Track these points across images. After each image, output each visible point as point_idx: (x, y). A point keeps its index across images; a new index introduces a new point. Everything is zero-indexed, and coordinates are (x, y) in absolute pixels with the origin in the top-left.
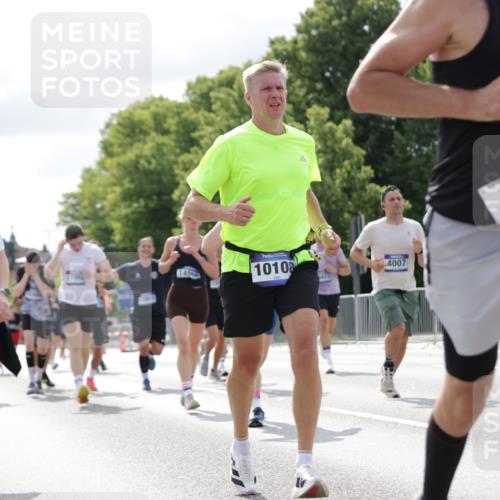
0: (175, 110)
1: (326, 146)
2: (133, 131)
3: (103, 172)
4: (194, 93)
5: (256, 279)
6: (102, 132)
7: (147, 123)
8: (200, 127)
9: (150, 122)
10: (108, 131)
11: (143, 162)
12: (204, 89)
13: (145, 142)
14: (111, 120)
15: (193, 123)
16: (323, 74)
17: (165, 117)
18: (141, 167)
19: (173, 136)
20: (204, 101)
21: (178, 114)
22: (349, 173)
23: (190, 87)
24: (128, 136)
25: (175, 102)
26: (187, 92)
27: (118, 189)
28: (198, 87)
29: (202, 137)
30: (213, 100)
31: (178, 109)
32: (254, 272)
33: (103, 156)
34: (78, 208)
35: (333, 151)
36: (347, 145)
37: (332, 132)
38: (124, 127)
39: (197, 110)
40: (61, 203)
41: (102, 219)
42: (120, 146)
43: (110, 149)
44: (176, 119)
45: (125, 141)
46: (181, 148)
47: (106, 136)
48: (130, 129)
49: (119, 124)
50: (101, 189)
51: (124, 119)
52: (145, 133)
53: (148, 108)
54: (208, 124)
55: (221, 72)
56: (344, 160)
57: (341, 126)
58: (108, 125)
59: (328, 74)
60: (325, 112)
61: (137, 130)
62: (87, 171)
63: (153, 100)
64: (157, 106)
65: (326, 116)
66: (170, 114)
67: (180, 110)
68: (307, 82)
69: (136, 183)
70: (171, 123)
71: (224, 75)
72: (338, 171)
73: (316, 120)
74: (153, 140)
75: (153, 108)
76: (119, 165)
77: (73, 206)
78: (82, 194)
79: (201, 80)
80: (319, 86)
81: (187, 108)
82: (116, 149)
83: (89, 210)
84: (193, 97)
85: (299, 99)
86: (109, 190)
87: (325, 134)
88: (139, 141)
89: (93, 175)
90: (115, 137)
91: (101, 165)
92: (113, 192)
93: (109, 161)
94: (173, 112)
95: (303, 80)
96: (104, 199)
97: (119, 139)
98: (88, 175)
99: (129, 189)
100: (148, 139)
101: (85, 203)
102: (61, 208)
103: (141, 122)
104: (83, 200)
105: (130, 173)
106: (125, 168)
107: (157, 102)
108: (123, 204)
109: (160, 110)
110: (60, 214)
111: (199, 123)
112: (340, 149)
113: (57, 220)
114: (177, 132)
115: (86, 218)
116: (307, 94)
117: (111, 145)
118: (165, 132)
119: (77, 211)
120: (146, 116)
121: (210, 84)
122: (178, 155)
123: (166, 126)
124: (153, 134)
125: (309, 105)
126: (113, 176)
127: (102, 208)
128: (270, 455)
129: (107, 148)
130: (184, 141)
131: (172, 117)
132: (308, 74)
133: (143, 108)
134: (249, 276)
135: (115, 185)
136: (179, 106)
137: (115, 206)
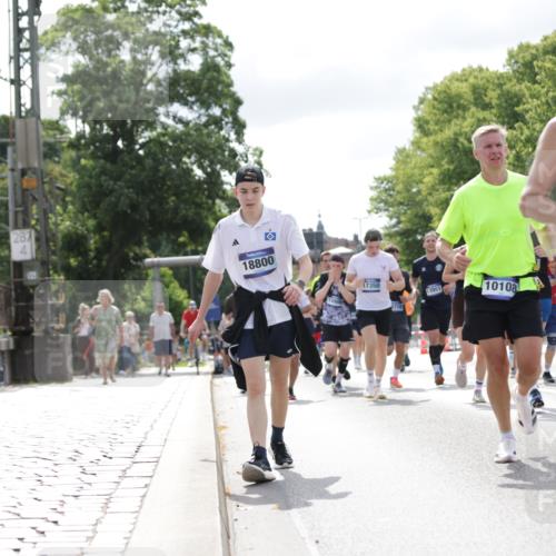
0: (496, 81)
2: (451, 106)
3: (419, 153)
4: (516, 62)
5: (485, 292)
6: (416, 108)
7: (466, 96)
8: (524, 100)
9: (469, 96)
10: (422, 106)
11: (462, 139)
12: (528, 57)
13: (464, 118)
14: (425, 94)
15: (516, 95)
17: (486, 89)
18: (460, 145)
19: (494, 111)
20: (528, 71)
21: (500, 86)
23: (511, 55)
24: (445, 111)
25: (496, 73)
26: (510, 60)
27: (435, 171)
28: (521, 55)
29: (527, 111)
30: (537, 70)
31: (500, 81)
32: (485, 287)
33: (417, 135)
34: (391, 192)
38: (441, 102)
39: (520, 81)
40: (372, 188)
41: (419, 204)
42: (436, 123)
43: (426, 127)
44: (498, 91)
45: (442, 119)
47: (420, 113)
49: (435, 99)
50: (417, 171)
51: (439, 93)
52: (465, 108)
53: (466, 80)
54: (533, 97)
55: (546, 38)
58: (422, 101)
61: (455, 105)
62: (401, 151)
63: (472, 71)
64: (476, 77)
66: (491, 86)
67: (502, 82)
69: (456, 163)
70: (492, 96)
71: (549, 41)
74: (473, 116)
75: (472, 80)
76: (436, 143)
77: (386, 190)
78: (396, 177)
79: (521, 48)
81: (510, 79)
82: (432, 127)
83: (405, 195)
84: (515, 67)
86: (425, 172)
88: (457, 117)
89: (408, 156)
90: (430, 113)
91: (416, 144)
92: (431, 173)
93: (425, 140)
94: (493, 83)
96: (421, 182)
97: (435, 114)
98: (402, 157)
99: (449, 170)
100: (467, 114)
101: (400, 187)
102: (374, 194)
103: (459, 96)
104: (397, 184)
105: (448, 152)
106: (443, 147)
107: (476, 73)
108: (441, 188)
109: (480, 83)
110: (372, 199)
111: (523, 95)
114: (499, 106)
115: (401, 204)
117: (427, 122)
118: (486, 107)
119: (391, 195)
120: (464, 88)
121: (534, 51)
123: (487, 100)
124: (473, 109)
126: (431, 156)
127: (419, 192)
129: (421, 125)
130: (507, 116)
131: (494, 90)
133: (461, 81)
134: (480, 289)
135: (432, 166)
136: (500, 77)
137: (433, 189)
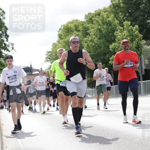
1: (130, 34)
2: (68, 31)
3: (59, 44)
4: (87, 18)
6: (58, 31)
7: (73, 28)
8: (90, 29)
10: (60, 31)
12: (91, 17)
14: (61, 27)
15: (87, 28)
16: (128, 11)
17: (78, 26)
19: (81, 32)
20: (91, 21)
21: (83, 25)
22: (137, 42)
23: (86, 16)
24: (67, 32)
25: (81, 21)
26: (85, 17)
28: (89, 16)
29: (90, 32)
30: (93, 20)
33: (59, 39)
34: (51, 56)
35: (132, 35)
36: (137, 33)
37: (132, 29)
38: (66, 29)
39: (88, 23)
40: (46, 55)
42: (64, 36)
43: (61, 37)
44: (82, 26)
45: (66, 34)
46: (84, 36)
47: (60, 33)
48: (67, 30)
49: (64, 29)
51: (65, 27)
52: (72, 31)
53: (73, 23)
54: (92, 28)
55: (96, 11)
56: (136, 38)
57: (135, 28)
58: (60, 29)
59: (130, 11)
60: (129, 23)
61: (70, 30)
62: (54, 44)
63: (75, 20)
64: (76, 22)
65: (130, 24)
66: (80, 25)
67: (83, 24)
68: (123, 14)
70: (80, 28)
71: (97, 12)
72: (134, 42)
73: (126, 25)
75: (74, 23)
76: (64, 42)
77: (50, 55)
78: (53, 51)
79: (89, 14)
80: (127, 15)
81: (85, 23)
82: (63, 37)
83: (55, 56)
84: (87, 19)
85: (121, 19)
87: (129, 30)
88: (70, 34)
90: (63, 33)
91: (58, 42)
93: (61, 41)
94: (81, 24)
95: (122, 13)
97: (64, 33)
98: (55, 46)
100: (73, 33)
101: (54, 54)
102: (46, 56)
103: (71, 28)
104: (53, 53)
106: (66, 43)
107: (76, 21)
109: (77, 24)
110: (46, 58)
111: (89, 28)
112: (134, 34)
113: (45, 60)
114: (82, 31)
116: (123, 17)
117: (62, 35)
118: (79, 31)
119: (51, 57)
120: (72, 26)
121: (92, 15)
122: (83, 38)
123: (79, 29)
124: (75, 32)
125: (124, 21)
126: (63, 45)
128: (116, 133)
129: (60, 36)
130: (85, 33)
131: (81, 26)
132: (124, 11)
133: (72, 23)
136: (83, 22)
